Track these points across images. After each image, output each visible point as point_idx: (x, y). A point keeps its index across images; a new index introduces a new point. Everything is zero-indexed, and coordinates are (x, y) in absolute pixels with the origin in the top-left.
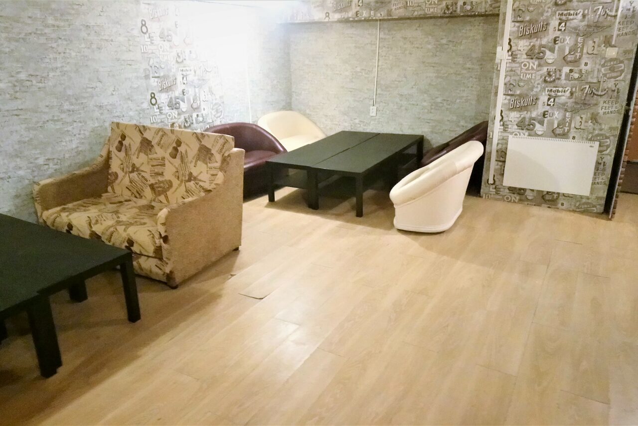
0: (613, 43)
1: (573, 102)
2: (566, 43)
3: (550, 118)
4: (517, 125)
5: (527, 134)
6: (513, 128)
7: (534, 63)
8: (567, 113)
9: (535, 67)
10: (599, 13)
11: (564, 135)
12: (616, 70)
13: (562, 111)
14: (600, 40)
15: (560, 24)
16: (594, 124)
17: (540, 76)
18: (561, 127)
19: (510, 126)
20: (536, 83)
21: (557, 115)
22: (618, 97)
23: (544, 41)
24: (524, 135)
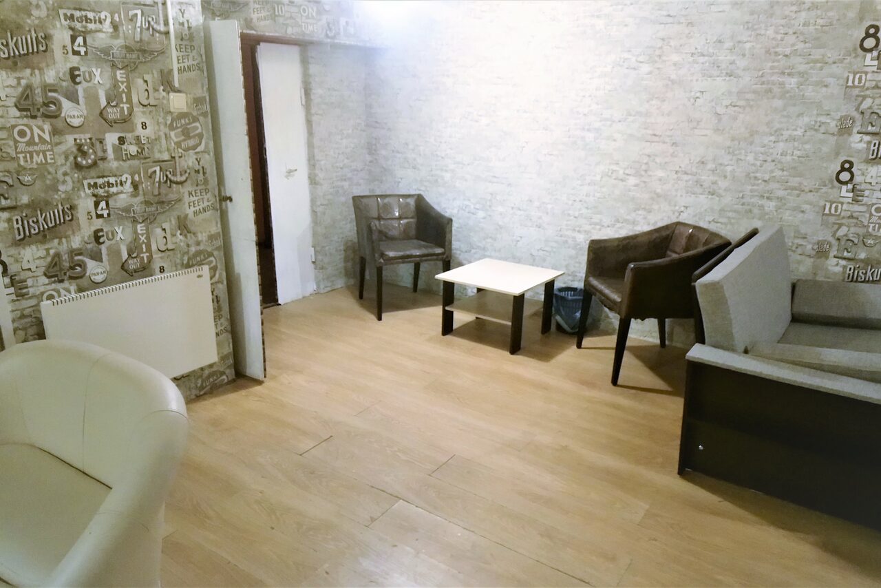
0: (177, 85)
1: (141, 203)
2: (96, 82)
3: (110, 242)
4: (45, 274)
5: (73, 288)
6: (40, 284)
7: (41, 129)
8: (139, 226)
9: (47, 137)
10: (139, 24)
11: (144, 271)
12: (191, 135)
13: (129, 224)
14: (153, 76)
15: (73, 39)
16: (186, 236)
17: (63, 156)
18: (134, 255)
19: (30, 282)
20: (60, 172)
21: (122, 234)
22: (206, 182)
23: (50, 76)
24: (69, 292)
